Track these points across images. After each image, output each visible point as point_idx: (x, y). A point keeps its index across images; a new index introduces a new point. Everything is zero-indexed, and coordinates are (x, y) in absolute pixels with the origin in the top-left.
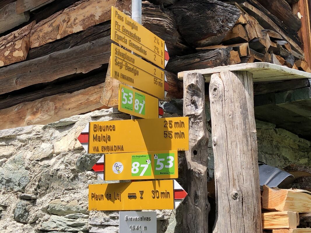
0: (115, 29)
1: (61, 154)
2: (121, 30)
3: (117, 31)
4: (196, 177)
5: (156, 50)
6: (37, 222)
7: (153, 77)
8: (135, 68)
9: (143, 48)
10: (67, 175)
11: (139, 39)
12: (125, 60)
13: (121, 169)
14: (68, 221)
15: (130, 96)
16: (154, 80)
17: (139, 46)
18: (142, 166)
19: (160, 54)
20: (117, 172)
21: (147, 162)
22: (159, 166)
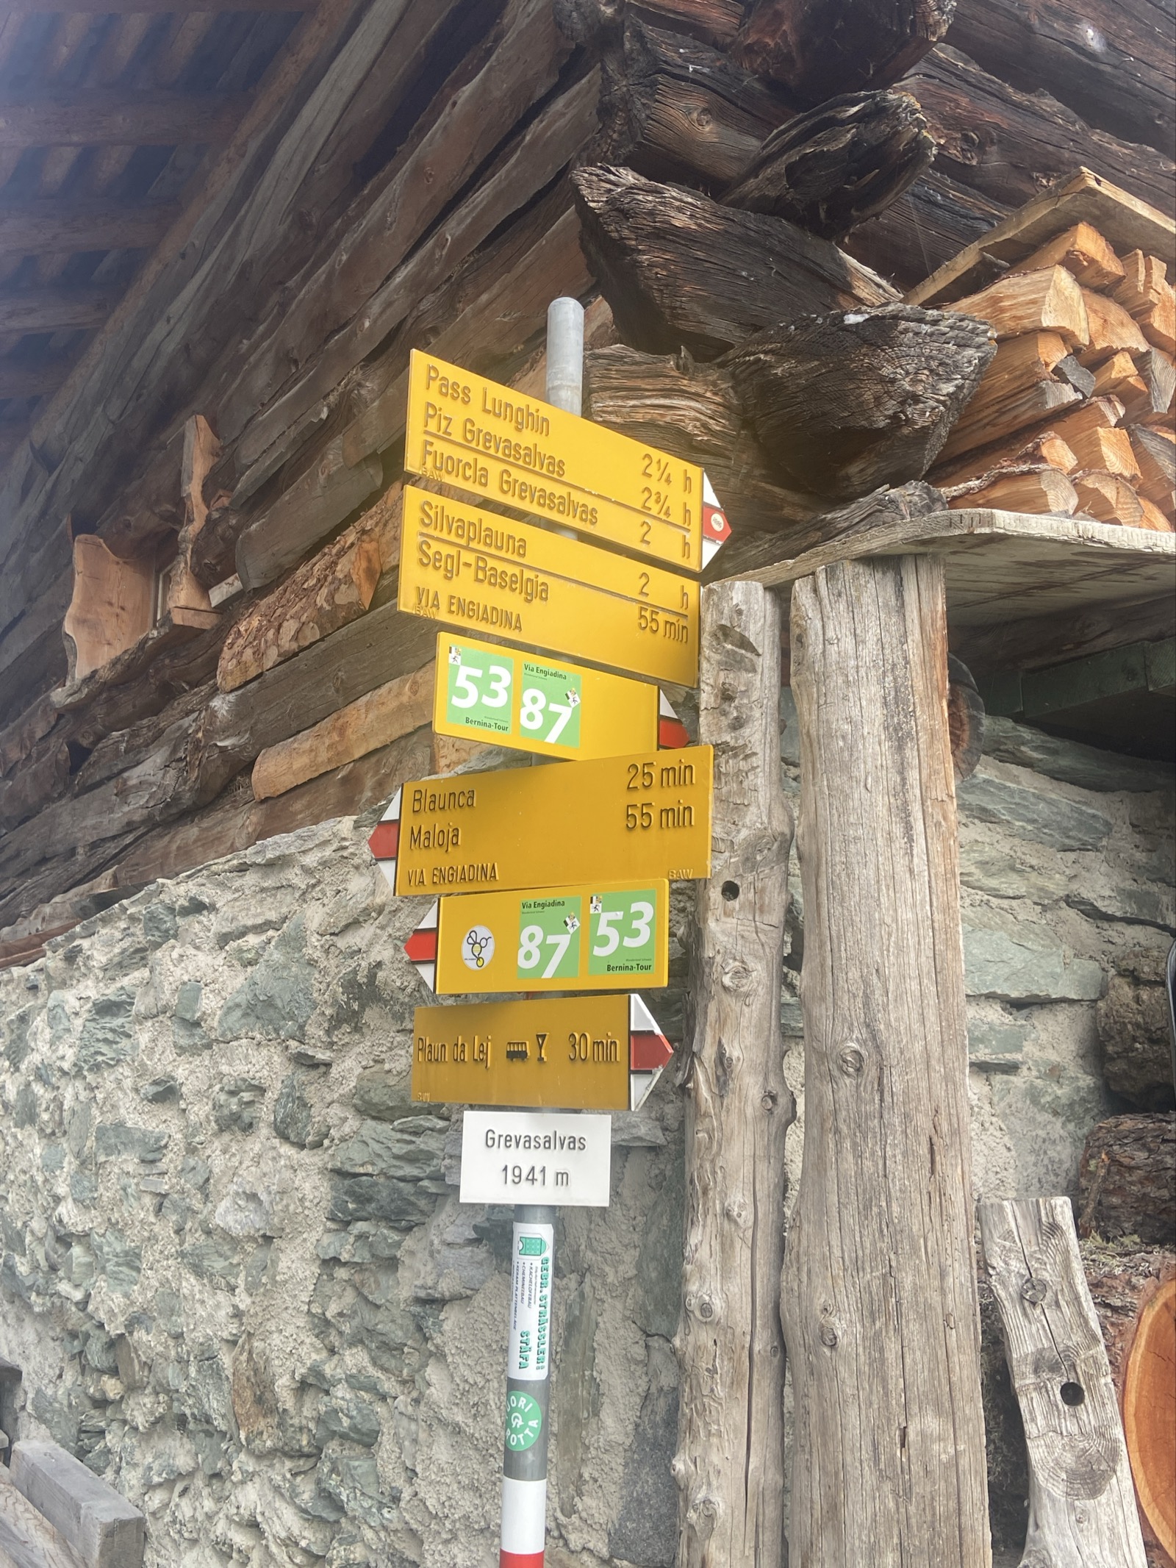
0: (426, 432)
1: (387, 909)
2: (457, 436)
3: (430, 439)
4: (725, 988)
5: (651, 504)
6: (326, 1142)
7: (636, 607)
8: (528, 574)
9: (577, 497)
10: (398, 984)
11: (555, 469)
12: (473, 545)
13: (487, 954)
14: (398, 1141)
15: (498, 678)
16: (637, 615)
17: (560, 491)
18: (551, 940)
19: (677, 517)
20: (472, 965)
21: (566, 923)
22: (604, 941)
